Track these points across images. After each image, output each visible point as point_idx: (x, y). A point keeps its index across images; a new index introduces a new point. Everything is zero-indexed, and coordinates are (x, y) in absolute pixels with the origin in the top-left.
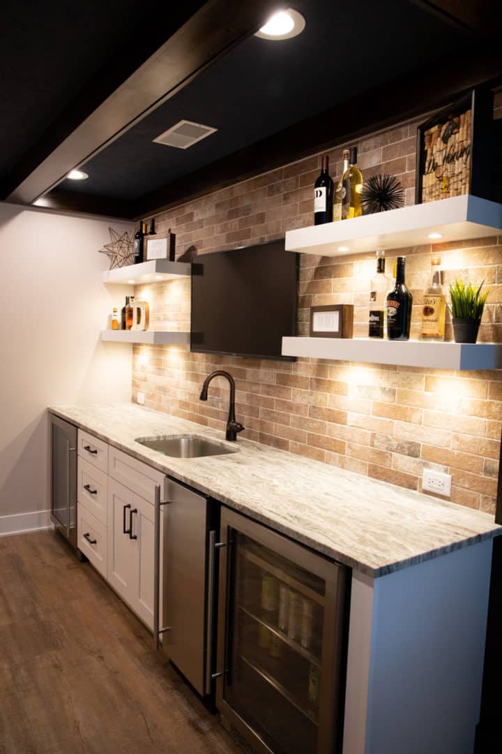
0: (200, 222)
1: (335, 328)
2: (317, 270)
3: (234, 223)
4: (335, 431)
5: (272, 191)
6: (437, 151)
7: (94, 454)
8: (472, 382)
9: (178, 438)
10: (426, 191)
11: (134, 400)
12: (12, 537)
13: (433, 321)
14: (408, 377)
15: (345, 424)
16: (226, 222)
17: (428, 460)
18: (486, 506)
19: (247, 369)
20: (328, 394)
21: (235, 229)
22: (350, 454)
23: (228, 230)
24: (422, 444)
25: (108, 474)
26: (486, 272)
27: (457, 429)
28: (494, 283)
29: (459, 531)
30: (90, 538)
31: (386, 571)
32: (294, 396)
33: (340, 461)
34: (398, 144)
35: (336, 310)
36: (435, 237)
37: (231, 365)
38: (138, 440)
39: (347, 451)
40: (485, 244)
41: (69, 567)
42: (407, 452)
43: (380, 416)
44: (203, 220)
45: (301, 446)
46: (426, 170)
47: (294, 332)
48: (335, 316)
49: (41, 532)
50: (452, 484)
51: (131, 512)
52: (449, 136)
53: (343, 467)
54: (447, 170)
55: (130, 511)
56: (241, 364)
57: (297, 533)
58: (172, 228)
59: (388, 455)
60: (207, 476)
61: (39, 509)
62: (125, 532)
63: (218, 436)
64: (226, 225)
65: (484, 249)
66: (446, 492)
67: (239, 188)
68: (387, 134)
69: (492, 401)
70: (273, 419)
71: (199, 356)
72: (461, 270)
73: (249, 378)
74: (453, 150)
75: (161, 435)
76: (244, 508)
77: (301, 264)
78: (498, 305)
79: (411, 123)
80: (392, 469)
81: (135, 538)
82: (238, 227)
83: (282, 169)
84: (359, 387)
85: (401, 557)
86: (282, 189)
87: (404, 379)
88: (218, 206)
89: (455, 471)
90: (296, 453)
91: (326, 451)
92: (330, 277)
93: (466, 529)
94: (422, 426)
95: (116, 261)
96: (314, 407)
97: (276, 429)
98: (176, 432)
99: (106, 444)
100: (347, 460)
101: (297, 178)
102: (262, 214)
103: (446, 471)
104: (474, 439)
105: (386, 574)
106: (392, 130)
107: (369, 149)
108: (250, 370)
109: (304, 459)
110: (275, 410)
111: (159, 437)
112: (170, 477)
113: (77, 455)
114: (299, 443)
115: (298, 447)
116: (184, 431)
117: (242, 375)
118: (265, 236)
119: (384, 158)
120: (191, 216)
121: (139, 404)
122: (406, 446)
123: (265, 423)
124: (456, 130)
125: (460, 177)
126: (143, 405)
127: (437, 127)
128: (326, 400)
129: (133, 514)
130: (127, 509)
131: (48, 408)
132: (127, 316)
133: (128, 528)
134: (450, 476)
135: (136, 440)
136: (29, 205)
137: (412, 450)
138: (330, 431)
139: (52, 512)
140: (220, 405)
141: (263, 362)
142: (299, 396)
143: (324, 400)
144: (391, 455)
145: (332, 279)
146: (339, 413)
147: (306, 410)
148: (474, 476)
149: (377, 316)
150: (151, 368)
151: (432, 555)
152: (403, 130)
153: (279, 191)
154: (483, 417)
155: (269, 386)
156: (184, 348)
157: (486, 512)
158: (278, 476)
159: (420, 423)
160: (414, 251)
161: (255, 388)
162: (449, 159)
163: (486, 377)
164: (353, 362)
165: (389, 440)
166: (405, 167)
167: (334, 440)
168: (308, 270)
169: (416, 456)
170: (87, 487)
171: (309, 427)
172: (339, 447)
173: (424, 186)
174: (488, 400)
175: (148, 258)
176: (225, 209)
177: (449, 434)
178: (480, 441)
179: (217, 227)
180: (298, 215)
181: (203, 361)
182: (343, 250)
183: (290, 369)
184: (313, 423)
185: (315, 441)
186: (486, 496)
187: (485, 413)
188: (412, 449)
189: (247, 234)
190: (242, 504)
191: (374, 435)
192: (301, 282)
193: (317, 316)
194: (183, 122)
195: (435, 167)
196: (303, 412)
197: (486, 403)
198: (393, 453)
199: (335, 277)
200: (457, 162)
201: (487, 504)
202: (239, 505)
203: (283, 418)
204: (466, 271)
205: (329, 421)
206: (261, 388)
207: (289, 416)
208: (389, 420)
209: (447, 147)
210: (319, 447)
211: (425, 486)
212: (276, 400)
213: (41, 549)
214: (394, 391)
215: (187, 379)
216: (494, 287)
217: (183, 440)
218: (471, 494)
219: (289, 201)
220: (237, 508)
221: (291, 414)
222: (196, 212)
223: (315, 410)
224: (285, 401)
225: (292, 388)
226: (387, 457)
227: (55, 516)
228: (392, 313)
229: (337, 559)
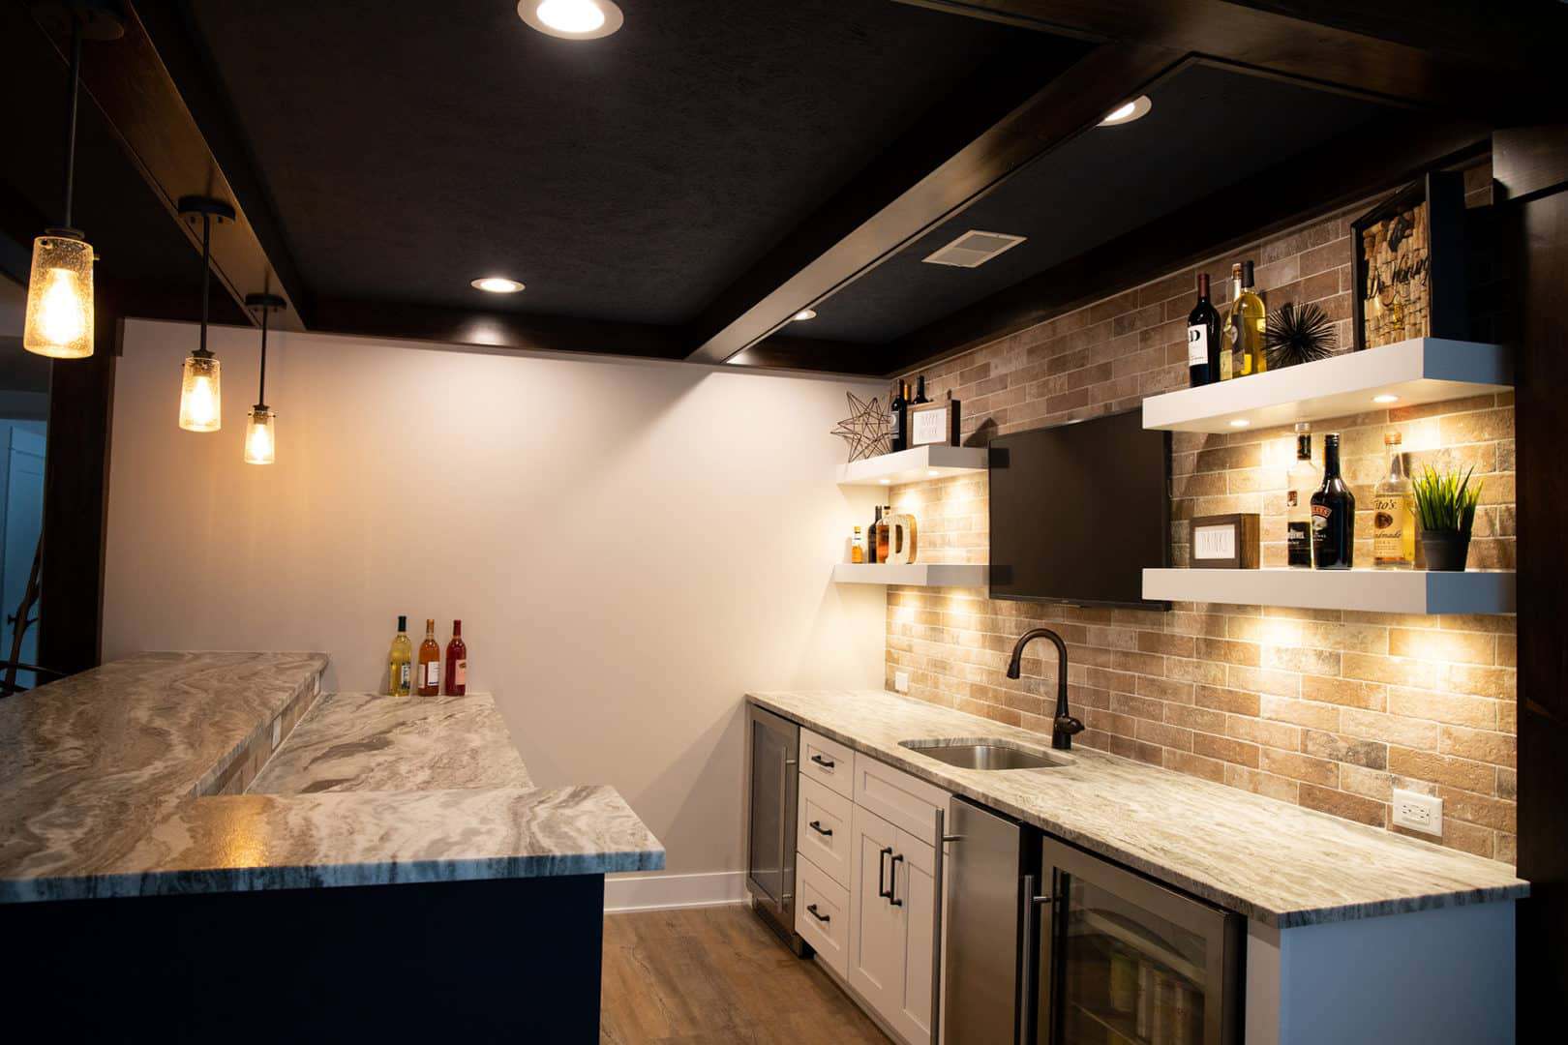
0: (1002, 381)
1: (1230, 553)
2: (1201, 456)
3: (1059, 382)
4: (1240, 728)
5: (1121, 327)
6: (1382, 262)
7: (828, 768)
8: (1466, 637)
9: (970, 744)
10: (1370, 326)
11: (890, 686)
12: (683, 911)
13: (1391, 536)
14: (1360, 633)
15: (1257, 716)
16: (1046, 378)
17: (1402, 773)
18: (1504, 851)
19: (1088, 626)
20: (1227, 665)
21: (1061, 389)
22: (1266, 767)
23: (1050, 391)
24: (1388, 745)
25: (853, 801)
26: (1480, 451)
27: (1448, 718)
28: (1495, 470)
29: (1441, 883)
30: (818, 912)
31: (1298, 920)
32: (1170, 670)
33: (1251, 782)
34: (1323, 248)
35: (1231, 523)
36: (1385, 400)
37: (1060, 620)
38: (903, 744)
39: (1263, 761)
40: (1475, 408)
41: (779, 963)
42: (1364, 761)
43: (1315, 700)
44: (1006, 375)
45: (1182, 755)
46: (1369, 292)
47: (1167, 561)
48: (1229, 532)
49: (730, 908)
50: (1444, 814)
51: (894, 859)
52: (1399, 241)
53: (1255, 791)
54: (1399, 293)
55: (892, 858)
56: (1078, 618)
57: (1162, 868)
58: (953, 389)
59: (1331, 766)
60: (1020, 794)
61: (727, 868)
62: (882, 894)
63: (1039, 742)
64: (1046, 383)
65: (1473, 415)
66: (1435, 828)
67: (1066, 322)
68: (1305, 233)
69: (1504, 668)
70: (1134, 710)
71: (1005, 605)
72: (1440, 451)
73: (1092, 640)
74: (1406, 263)
75: (941, 738)
76: (1081, 836)
77: (1174, 447)
78: (1503, 506)
79: (1344, 214)
80: (1340, 790)
81: (899, 903)
82: (1066, 387)
83: (1136, 291)
84: (1279, 651)
85: (1325, 904)
86: (1138, 323)
87: (1353, 636)
88: (1031, 352)
89: (1448, 792)
90: (1176, 769)
91: (1226, 763)
92: (1223, 466)
93: (1456, 881)
94: (1388, 714)
95: (860, 446)
96: (1204, 688)
97: (1139, 728)
98: (965, 735)
99: (852, 751)
100: (1261, 778)
101: (1162, 306)
102: (1106, 364)
103: (1432, 792)
104: (1477, 734)
105: (1297, 925)
106: (1314, 225)
107: (1278, 258)
108: (1093, 628)
109: (1189, 779)
110: (1136, 696)
111: (937, 741)
112: (961, 796)
113: (798, 772)
114: (1179, 752)
115: (1178, 757)
116: (981, 733)
117: (1080, 635)
118: (1113, 401)
119: (1303, 273)
120: (986, 368)
121: (897, 692)
122: (1362, 750)
123: (1119, 716)
124: (1408, 232)
125: (1418, 307)
126: (906, 694)
127: (1380, 224)
128: (1224, 675)
129: (897, 862)
130: (885, 855)
131: (747, 696)
132: (879, 541)
133: (887, 888)
134: (1441, 800)
135: (900, 744)
136: (722, 364)
137: (1373, 757)
138: (1231, 728)
139: (751, 875)
140: (1042, 689)
141: (1116, 613)
142: (1177, 671)
143: (1220, 675)
144: (1337, 766)
145: (1227, 471)
146: (1248, 697)
147: (1189, 694)
148: (1480, 799)
149: (1300, 531)
150: (920, 628)
151: (1382, 909)
152: (1330, 225)
153: (1132, 326)
154: (1490, 696)
155: (1126, 654)
156: (978, 592)
157: (1506, 862)
158: (1138, 799)
159: (1385, 710)
160: (1359, 421)
161: (1102, 659)
162: (1402, 276)
163: (1490, 627)
164: (1267, 607)
165: (1333, 741)
166: (1338, 285)
167: (1240, 744)
168: (1186, 459)
169: (1381, 768)
170: (816, 825)
171: (1196, 721)
172: (1246, 755)
173: (1366, 318)
174: (1497, 667)
175: (915, 443)
176: (1044, 358)
177: (1434, 728)
178: (1488, 739)
179: (1031, 387)
180: (1167, 366)
181: (1011, 615)
182: (1239, 424)
183: (1161, 624)
184: (1202, 716)
185: (1206, 746)
186: (1504, 833)
187: (1493, 689)
188: (1373, 755)
189: (1083, 399)
190: (1077, 830)
191: (1306, 734)
192: (1175, 477)
193: (1201, 534)
194: (971, 233)
195: (1382, 289)
196: (1184, 697)
197: (1494, 671)
198: (1340, 763)
199: (1230, 468)
200: (1412, 281)
201: (1506, 847)
202: (1071, 832)
203: (1152, 708)
204: (1447, 451)
205: (1231, 711)
206: (1112, 657)
207: (1162, 705)
208: (1330, 705)
209: (1396, 258)
210: (1213, 757)
211: (1398, 818)
212: (1139, 678)
213: (734, 934)
214: (1338, 657)
215: (984, 647)
216: (1495, 476)
217: (978, 748)
218: (1479, 830)
219: (1149, 342)
220: (1068, 837)
221: (1165, 702)
222: (993, 362)
223: (1205, 693)
224: (1154, 680)
225: (1165, 656)
226: (1330, 770)
227: (753, 880)
228: (1319, 526)
229: (1222, 904)
